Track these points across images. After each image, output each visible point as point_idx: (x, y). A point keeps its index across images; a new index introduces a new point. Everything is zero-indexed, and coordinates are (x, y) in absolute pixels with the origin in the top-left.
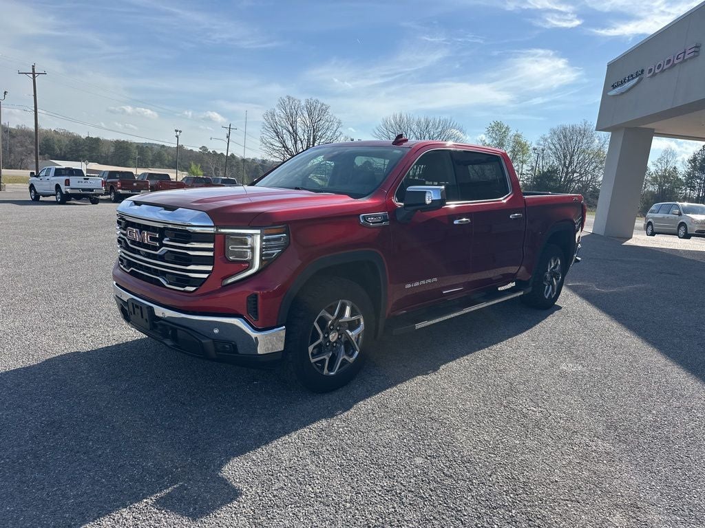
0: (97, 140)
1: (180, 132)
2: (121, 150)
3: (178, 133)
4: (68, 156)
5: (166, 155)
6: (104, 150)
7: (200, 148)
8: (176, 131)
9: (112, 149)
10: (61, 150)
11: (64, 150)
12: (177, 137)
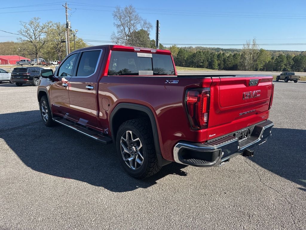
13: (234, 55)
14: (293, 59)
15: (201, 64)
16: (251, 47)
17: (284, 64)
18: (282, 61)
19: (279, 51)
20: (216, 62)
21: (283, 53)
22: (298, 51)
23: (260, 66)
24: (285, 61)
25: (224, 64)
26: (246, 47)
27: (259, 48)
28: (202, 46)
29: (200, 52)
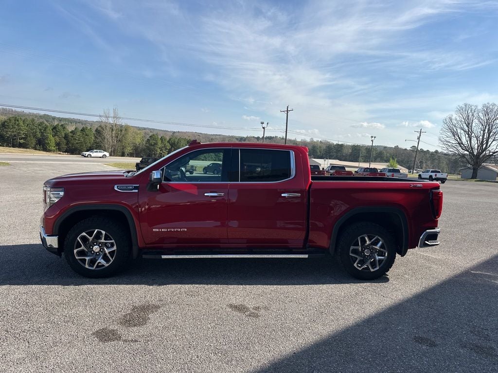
0: (342, 146)
1: (375, 137)
2: (355, 151)
3: (373, 138)
4: (324, 156)
5: (385, 153)
6: (346, 151)
7: (411, 148)
8: (372, 137)
9: (350, 151)
10: (320, 152)
11: (322, 152)
12: (372, 141)
13: (83, 130)
14: (168, 142)
15: (22, 141)
16: (111, 121)
17: (160, 148)
18: (156, 144)
19: (145, 129)
20: (52, 140)
21: (151, 132)
22: (167, 131)
23: (128, 150)
24: (160, 145)
25: (67, 144)
26: (104, 119)
27: (123, 122)
28: (14, 109)
29: (16, 120)
